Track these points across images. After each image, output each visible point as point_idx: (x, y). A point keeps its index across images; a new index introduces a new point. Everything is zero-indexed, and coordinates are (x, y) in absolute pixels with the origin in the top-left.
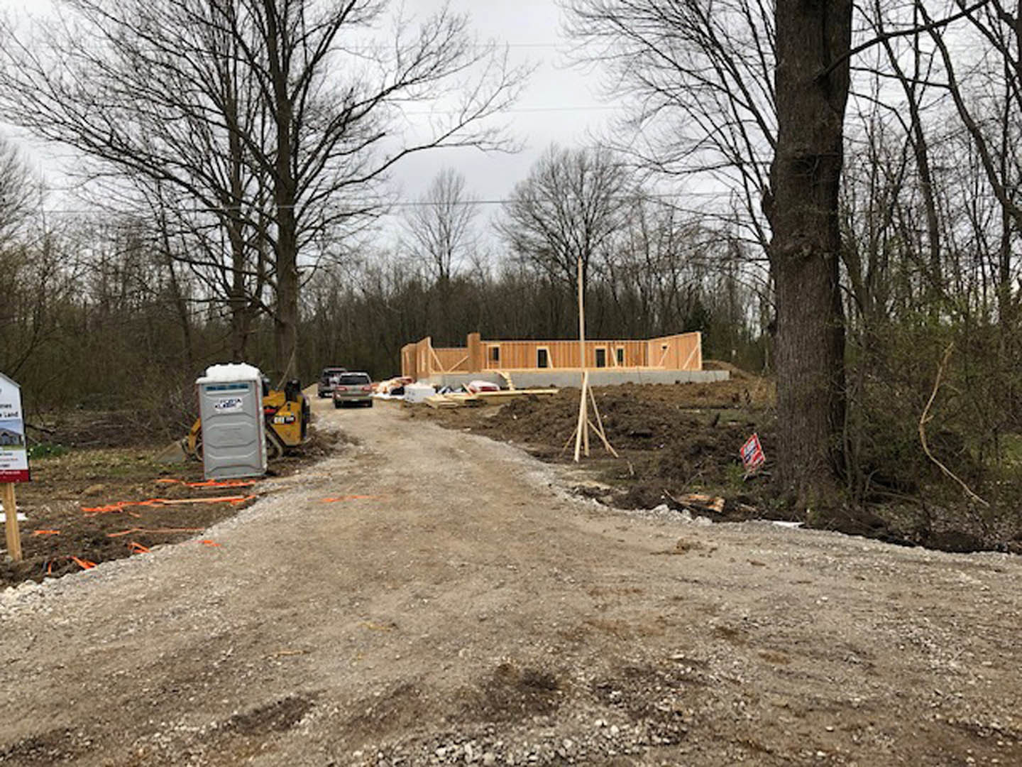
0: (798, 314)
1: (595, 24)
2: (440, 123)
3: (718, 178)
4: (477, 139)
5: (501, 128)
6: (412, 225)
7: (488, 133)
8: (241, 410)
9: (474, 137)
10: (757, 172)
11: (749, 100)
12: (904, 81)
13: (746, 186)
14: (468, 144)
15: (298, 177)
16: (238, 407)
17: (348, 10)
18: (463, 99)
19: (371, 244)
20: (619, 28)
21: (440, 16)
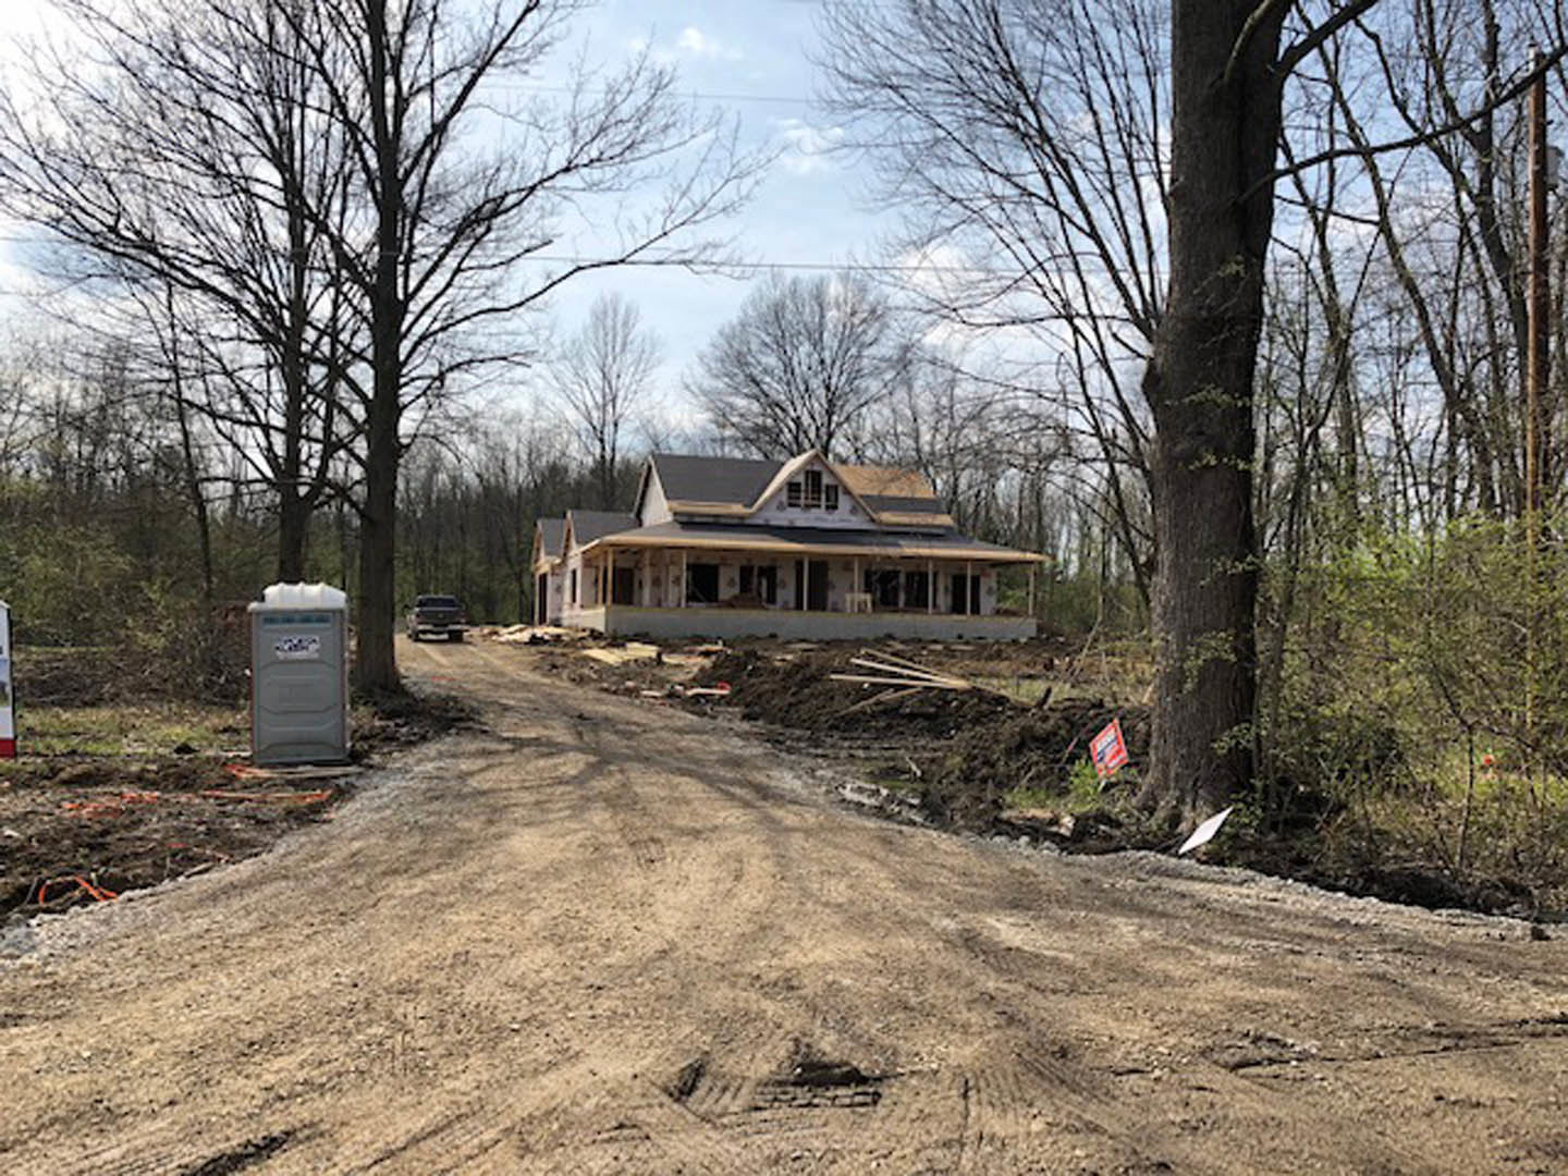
0: (1190, 547)
1: (867, 93)
2: (632, 228)
3: (1039, 337)
4: (687, 256)
5: (725, 240)
6: (557, 379)
7: (705, 248)
8: (316, 656)
9: (684, 251)
10: (1096, 330)
11: (1090, 223)
12: (1313, 210)
13: (1077, 349)
14: (673, 262)
15: (409, 297)
16: (312, 651)
17: (500, 47)
18: (669, 195)
19: (504, 405)
20: (902, 103)
21: (636, 67)
